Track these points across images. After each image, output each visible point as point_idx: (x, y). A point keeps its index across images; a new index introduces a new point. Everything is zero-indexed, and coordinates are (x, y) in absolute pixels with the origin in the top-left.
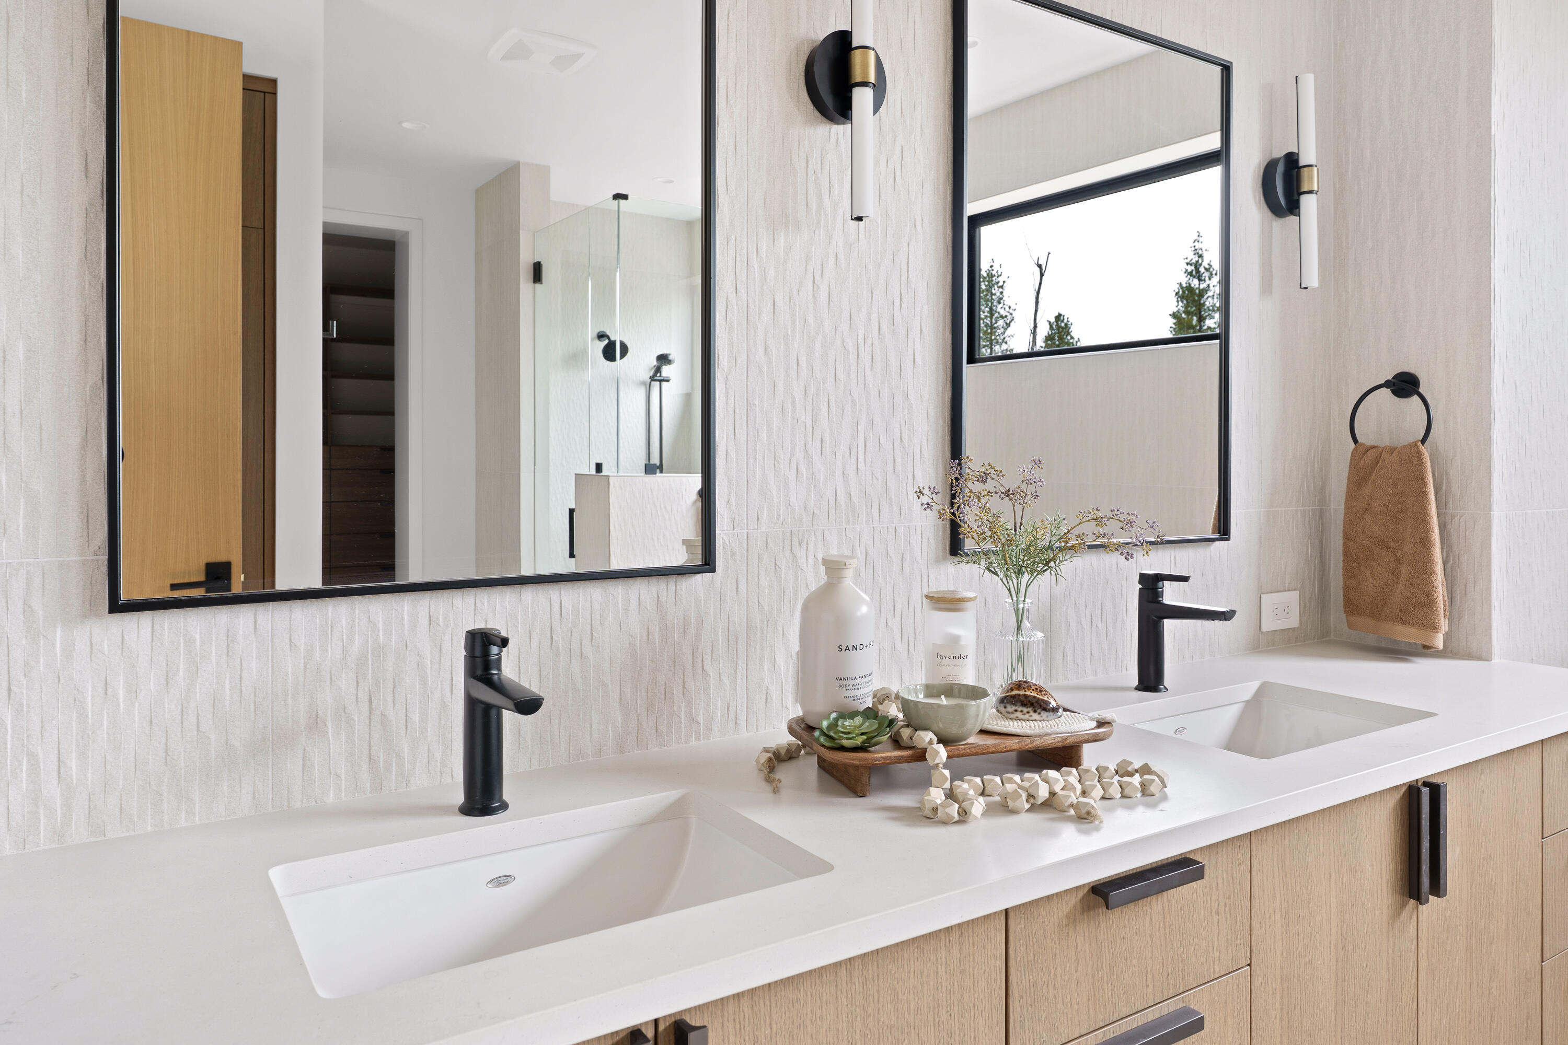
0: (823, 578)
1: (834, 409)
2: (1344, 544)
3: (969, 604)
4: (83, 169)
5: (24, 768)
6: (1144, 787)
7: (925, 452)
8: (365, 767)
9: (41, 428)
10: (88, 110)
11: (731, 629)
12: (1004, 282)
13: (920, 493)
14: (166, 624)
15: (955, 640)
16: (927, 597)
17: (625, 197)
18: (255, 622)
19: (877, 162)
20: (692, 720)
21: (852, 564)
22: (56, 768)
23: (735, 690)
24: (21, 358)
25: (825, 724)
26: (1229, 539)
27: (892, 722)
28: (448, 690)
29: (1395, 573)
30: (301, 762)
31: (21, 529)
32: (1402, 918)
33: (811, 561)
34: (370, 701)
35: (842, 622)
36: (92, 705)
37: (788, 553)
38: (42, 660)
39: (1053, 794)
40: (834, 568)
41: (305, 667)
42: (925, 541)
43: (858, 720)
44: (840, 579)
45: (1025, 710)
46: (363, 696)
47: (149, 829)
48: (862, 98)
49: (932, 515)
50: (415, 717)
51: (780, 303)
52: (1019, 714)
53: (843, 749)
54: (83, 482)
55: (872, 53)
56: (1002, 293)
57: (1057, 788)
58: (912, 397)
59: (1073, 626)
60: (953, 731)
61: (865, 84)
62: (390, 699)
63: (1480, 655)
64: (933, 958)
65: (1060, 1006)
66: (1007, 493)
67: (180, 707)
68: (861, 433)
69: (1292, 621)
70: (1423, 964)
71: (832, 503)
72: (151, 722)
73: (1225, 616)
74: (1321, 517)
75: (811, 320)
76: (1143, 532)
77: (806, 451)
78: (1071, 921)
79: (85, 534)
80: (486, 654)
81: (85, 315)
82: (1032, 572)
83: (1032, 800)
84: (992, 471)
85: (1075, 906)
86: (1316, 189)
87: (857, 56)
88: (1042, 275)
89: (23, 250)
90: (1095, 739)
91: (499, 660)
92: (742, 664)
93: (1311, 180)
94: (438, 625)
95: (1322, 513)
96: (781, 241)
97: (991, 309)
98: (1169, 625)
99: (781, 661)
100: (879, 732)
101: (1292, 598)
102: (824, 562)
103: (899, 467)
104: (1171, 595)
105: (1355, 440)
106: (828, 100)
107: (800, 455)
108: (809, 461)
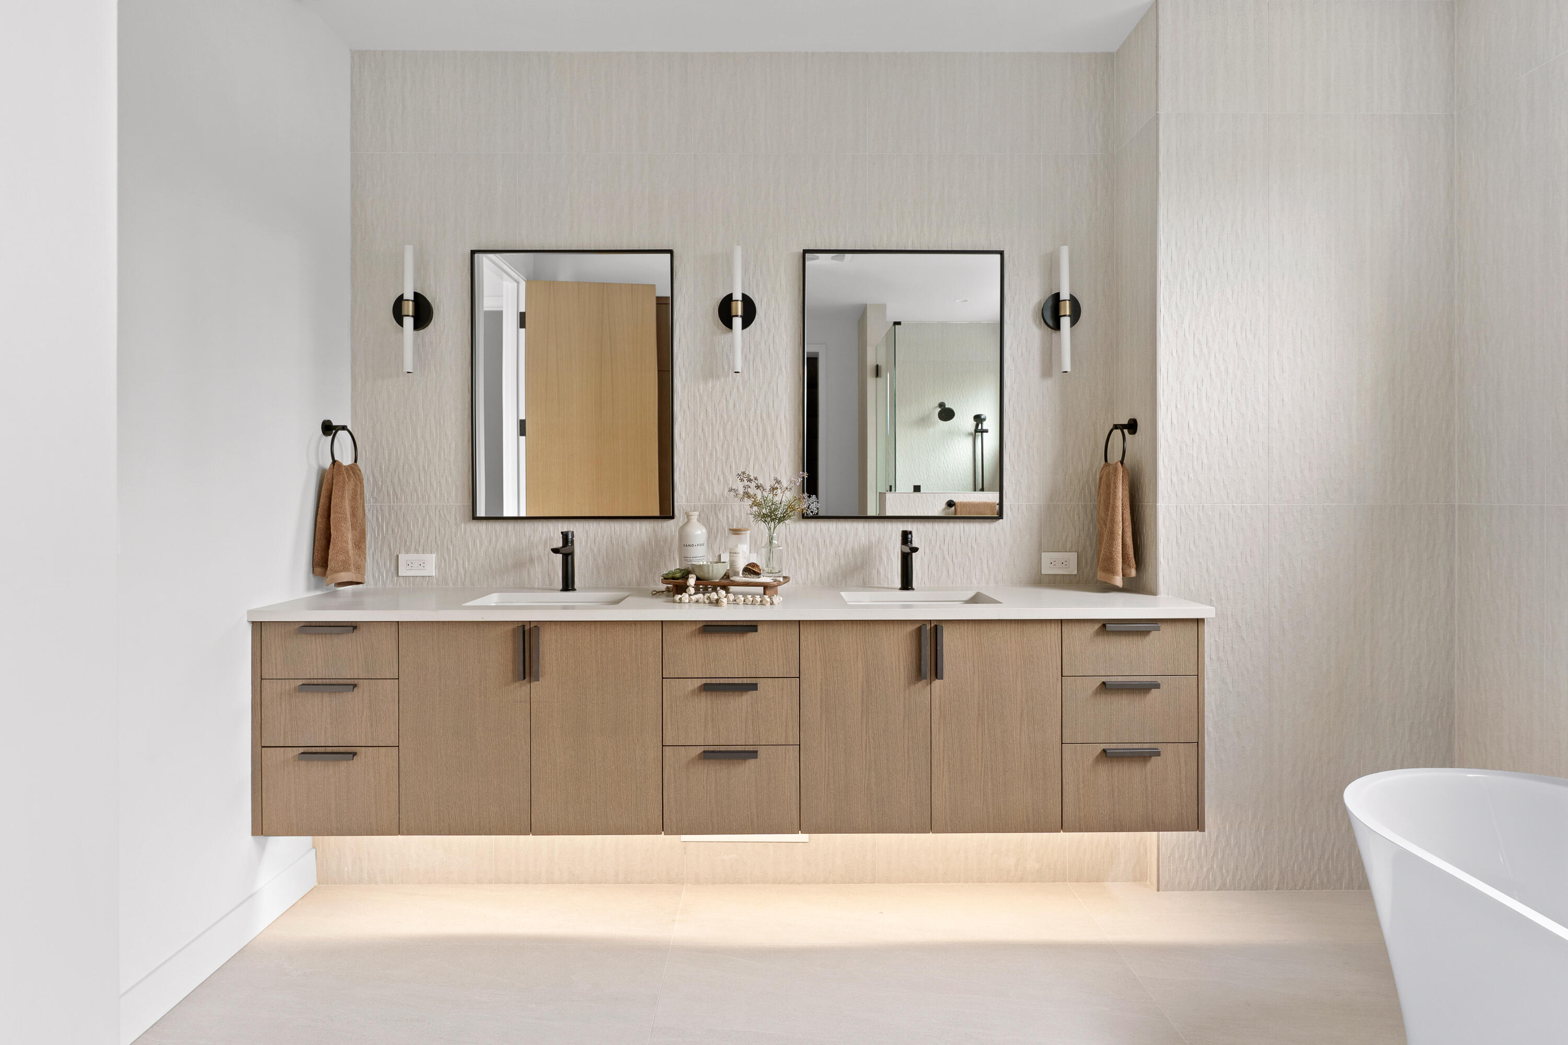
3: (745, 532)
14: (490, 525)
15: (736, 547)
26: (1003, 519)
33: (725, 517)
35: (688, 536)
44: (691, 519)
45: (750, 573)
48: (736, 322)
55: (740, 302)
61: (737, 316)
63: (1153, 592)
64: (629, 632)
65: (688, 664)
69: (1071, 571)
75: (725, 416)
86: (1067, 313)
87: (734, 304)
93: (1065, 308)
101: (1069, 557)
105: (1106, 460)
108: (725, 477)
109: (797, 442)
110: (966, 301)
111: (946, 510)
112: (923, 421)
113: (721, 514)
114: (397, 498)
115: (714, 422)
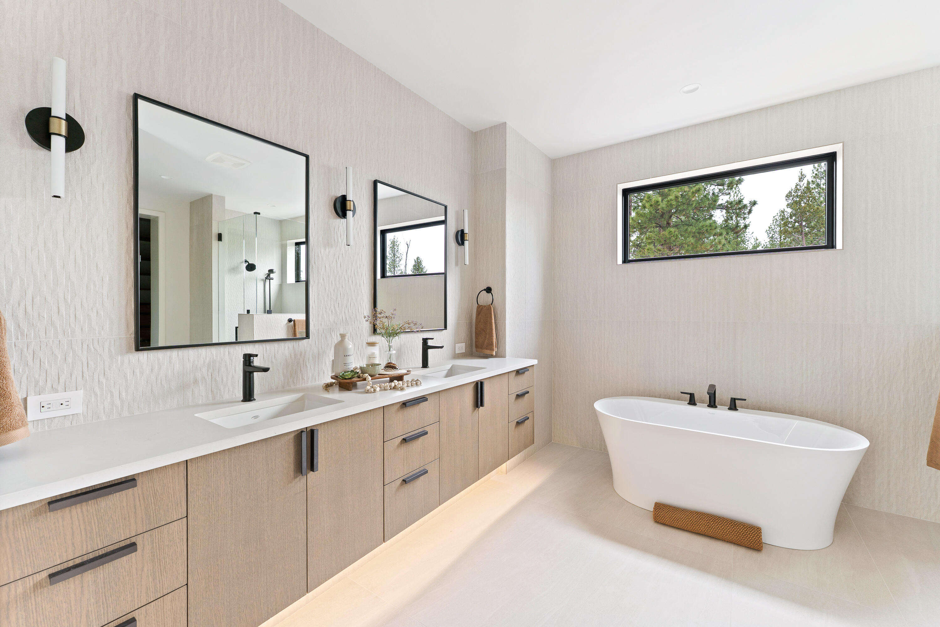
0: (339, 339)
1: (342, 295)
2: (475, 330)
3: (377, 344)
4: (126, 227)
5: (109, 396)
6: (416, 384)
7: (367, 307)
8: (210, 393)
9: (114, 299)
10: (127, 210)
11: (314, 354)
12: (399, 244)
13: (365, 317)
14: (152, 355)
15: (373, 354)
16: (366, 343)
17: (259, 214)
18: (178, 354)
19: (353, 229)
20: (303, 379)
21: (348, 335)
22: (118, 395)
23: (315, 370)
24: (108, 280)
25: (341, 374)
26: (447, 329)
27: (358, 373)
28: (234, 372)
29: (485, 337)
30: (191, 392)
31: (108, 328)
32: (475, 412)
33: (336, 336)
34: (212, 375)
35: (345, 349)
36: (129, 377)
37: (329, 334)
38: (114, 365)
39: (395, 386)
40: (343, 336)
41: (193, 366)
42: (367, 330)
43: (349, 373)
44: (345, 339)
45: (390, 369)
46: (210, 374)
47: (147, 412)
48: (349, 214)
49: (368, 323)
50: (225, 379)
51: (327, 267)
52: (389, 370)
53: (346, 379)
54: (126, 315)
55: (352, 202)
56: (398, 248)
57: (396, 384)
58: (363, 292)
59: (406, 353)
60: (373, 373)
61: (350, 210)
62: (217, 375)
63: (503, 356)
64: (367, 418)
65: (396, 429)
66: (386, 317)
67: (156, 378)
68: (349, 302)
69: (463, 351)
70: (480, 423)
71: (341, 320)
72: (147, 382)
73: (442, 347)
74: (471, 324)
75: (335, 271)
76: (419, 326)
77: (334, 307)
78: (398, 410)
79: (127, 329)
80: (250, 359)
81: (127, 268)
82: (393, 337)
83: (391, 387)
84: (383, 312)
85: (399, 407)
86: (468, 239)
87: (348, 203)
88: (408, 248)
89: (108, 249)
90: (406, 374)
91: (253, 361)
92: (317, 363)
93: (467, 237)
94: (231, 354)
95: (471, 322)
96: (327, 250)
97: (394, 254)
98: (430, 351)
99: (327, 363)
100: (355, 374)
101: (463, 345)
102: (340, 334)
103: (359, 311)
104: (430, 343)
105: (478, 304)
106: (340, 213)
107: (332, 307)
108: (335, 309)
109: (371, 290)
110: (275, 206)
111: (288, 324)
112: (234, 270)
113: (334, 334)
114: (22, 334)
115: (330, 274)
